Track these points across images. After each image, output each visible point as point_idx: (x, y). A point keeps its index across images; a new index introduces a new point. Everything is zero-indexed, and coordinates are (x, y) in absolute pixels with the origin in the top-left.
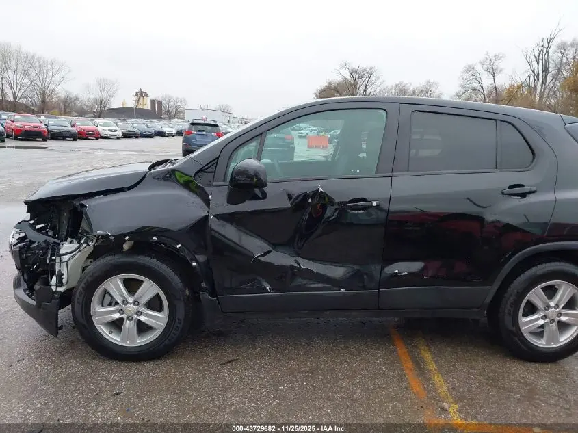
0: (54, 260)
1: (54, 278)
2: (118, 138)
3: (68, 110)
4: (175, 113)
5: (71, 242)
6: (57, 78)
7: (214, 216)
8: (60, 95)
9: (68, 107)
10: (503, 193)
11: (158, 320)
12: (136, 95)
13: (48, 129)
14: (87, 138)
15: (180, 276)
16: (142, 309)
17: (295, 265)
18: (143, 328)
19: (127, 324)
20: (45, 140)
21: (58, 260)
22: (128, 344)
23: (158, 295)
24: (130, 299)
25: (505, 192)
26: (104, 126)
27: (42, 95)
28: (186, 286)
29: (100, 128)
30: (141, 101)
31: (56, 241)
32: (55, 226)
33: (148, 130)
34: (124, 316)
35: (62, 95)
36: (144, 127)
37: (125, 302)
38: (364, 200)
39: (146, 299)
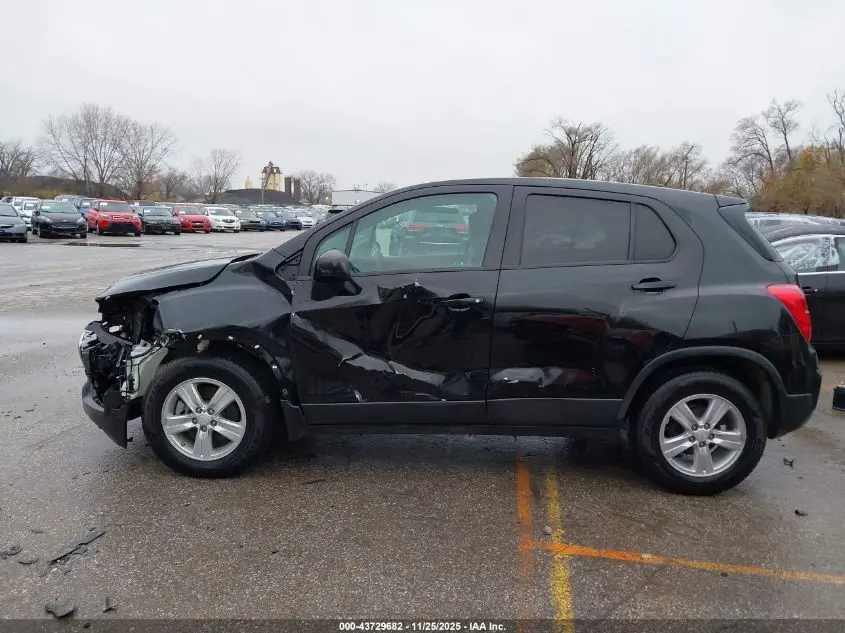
0: (124, 363)
1: (125, 384)
2: (236, 231)
3: (171, 194)
4: (320, 196)
5: (145, 345)
6: (158, 150)
7: (297, 314)
8: (161, 173)
9: (173, 189)
10: (633, 289)
11: (235, 430)
12: (265, 171)
13: (143, 222)
14: (193, 232)
15: (259, 380)
16: (217, 418)
17: (389, 370)
18: (218, 441)
19: (201, 434)
20: (138, 234)
21: (129, 363)
22: (201, 458)
23: (234, 403)
24: (204, 407)
25: (635, 287)
26: (215, 215)
27: (139, 174)
28: (266, 392)
29: (211, 218)
30: (270, 181)
31: (128, 343)
32: (129, 327)
33: (278, 220)
34: (198, 426)
35: (165, 172)
36: (273, 215)
37: (199, 410)
38: (466, 296)
39: (222, 406)
